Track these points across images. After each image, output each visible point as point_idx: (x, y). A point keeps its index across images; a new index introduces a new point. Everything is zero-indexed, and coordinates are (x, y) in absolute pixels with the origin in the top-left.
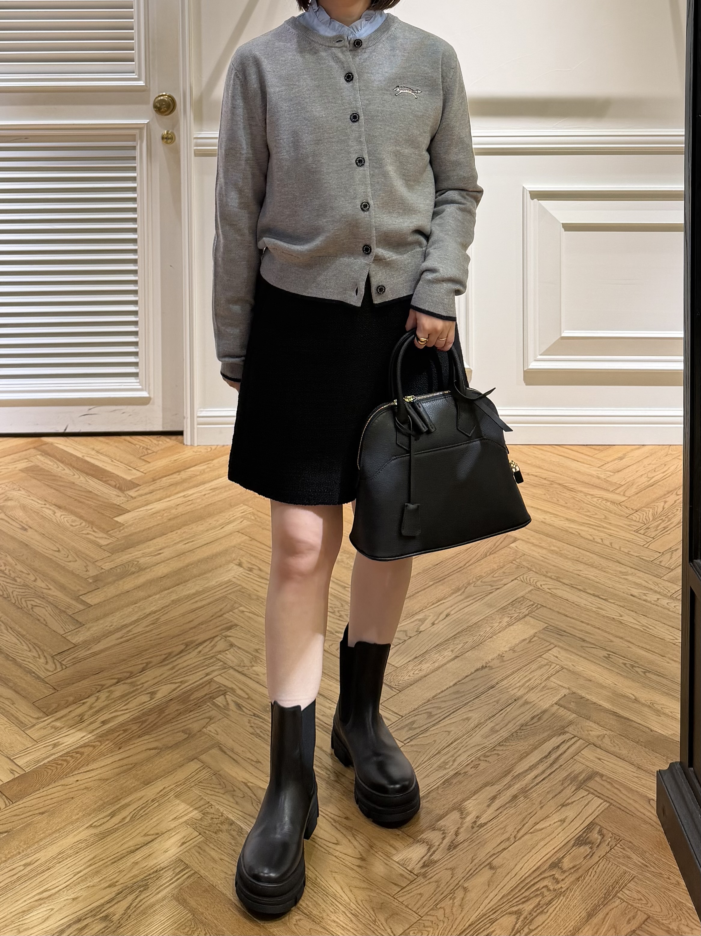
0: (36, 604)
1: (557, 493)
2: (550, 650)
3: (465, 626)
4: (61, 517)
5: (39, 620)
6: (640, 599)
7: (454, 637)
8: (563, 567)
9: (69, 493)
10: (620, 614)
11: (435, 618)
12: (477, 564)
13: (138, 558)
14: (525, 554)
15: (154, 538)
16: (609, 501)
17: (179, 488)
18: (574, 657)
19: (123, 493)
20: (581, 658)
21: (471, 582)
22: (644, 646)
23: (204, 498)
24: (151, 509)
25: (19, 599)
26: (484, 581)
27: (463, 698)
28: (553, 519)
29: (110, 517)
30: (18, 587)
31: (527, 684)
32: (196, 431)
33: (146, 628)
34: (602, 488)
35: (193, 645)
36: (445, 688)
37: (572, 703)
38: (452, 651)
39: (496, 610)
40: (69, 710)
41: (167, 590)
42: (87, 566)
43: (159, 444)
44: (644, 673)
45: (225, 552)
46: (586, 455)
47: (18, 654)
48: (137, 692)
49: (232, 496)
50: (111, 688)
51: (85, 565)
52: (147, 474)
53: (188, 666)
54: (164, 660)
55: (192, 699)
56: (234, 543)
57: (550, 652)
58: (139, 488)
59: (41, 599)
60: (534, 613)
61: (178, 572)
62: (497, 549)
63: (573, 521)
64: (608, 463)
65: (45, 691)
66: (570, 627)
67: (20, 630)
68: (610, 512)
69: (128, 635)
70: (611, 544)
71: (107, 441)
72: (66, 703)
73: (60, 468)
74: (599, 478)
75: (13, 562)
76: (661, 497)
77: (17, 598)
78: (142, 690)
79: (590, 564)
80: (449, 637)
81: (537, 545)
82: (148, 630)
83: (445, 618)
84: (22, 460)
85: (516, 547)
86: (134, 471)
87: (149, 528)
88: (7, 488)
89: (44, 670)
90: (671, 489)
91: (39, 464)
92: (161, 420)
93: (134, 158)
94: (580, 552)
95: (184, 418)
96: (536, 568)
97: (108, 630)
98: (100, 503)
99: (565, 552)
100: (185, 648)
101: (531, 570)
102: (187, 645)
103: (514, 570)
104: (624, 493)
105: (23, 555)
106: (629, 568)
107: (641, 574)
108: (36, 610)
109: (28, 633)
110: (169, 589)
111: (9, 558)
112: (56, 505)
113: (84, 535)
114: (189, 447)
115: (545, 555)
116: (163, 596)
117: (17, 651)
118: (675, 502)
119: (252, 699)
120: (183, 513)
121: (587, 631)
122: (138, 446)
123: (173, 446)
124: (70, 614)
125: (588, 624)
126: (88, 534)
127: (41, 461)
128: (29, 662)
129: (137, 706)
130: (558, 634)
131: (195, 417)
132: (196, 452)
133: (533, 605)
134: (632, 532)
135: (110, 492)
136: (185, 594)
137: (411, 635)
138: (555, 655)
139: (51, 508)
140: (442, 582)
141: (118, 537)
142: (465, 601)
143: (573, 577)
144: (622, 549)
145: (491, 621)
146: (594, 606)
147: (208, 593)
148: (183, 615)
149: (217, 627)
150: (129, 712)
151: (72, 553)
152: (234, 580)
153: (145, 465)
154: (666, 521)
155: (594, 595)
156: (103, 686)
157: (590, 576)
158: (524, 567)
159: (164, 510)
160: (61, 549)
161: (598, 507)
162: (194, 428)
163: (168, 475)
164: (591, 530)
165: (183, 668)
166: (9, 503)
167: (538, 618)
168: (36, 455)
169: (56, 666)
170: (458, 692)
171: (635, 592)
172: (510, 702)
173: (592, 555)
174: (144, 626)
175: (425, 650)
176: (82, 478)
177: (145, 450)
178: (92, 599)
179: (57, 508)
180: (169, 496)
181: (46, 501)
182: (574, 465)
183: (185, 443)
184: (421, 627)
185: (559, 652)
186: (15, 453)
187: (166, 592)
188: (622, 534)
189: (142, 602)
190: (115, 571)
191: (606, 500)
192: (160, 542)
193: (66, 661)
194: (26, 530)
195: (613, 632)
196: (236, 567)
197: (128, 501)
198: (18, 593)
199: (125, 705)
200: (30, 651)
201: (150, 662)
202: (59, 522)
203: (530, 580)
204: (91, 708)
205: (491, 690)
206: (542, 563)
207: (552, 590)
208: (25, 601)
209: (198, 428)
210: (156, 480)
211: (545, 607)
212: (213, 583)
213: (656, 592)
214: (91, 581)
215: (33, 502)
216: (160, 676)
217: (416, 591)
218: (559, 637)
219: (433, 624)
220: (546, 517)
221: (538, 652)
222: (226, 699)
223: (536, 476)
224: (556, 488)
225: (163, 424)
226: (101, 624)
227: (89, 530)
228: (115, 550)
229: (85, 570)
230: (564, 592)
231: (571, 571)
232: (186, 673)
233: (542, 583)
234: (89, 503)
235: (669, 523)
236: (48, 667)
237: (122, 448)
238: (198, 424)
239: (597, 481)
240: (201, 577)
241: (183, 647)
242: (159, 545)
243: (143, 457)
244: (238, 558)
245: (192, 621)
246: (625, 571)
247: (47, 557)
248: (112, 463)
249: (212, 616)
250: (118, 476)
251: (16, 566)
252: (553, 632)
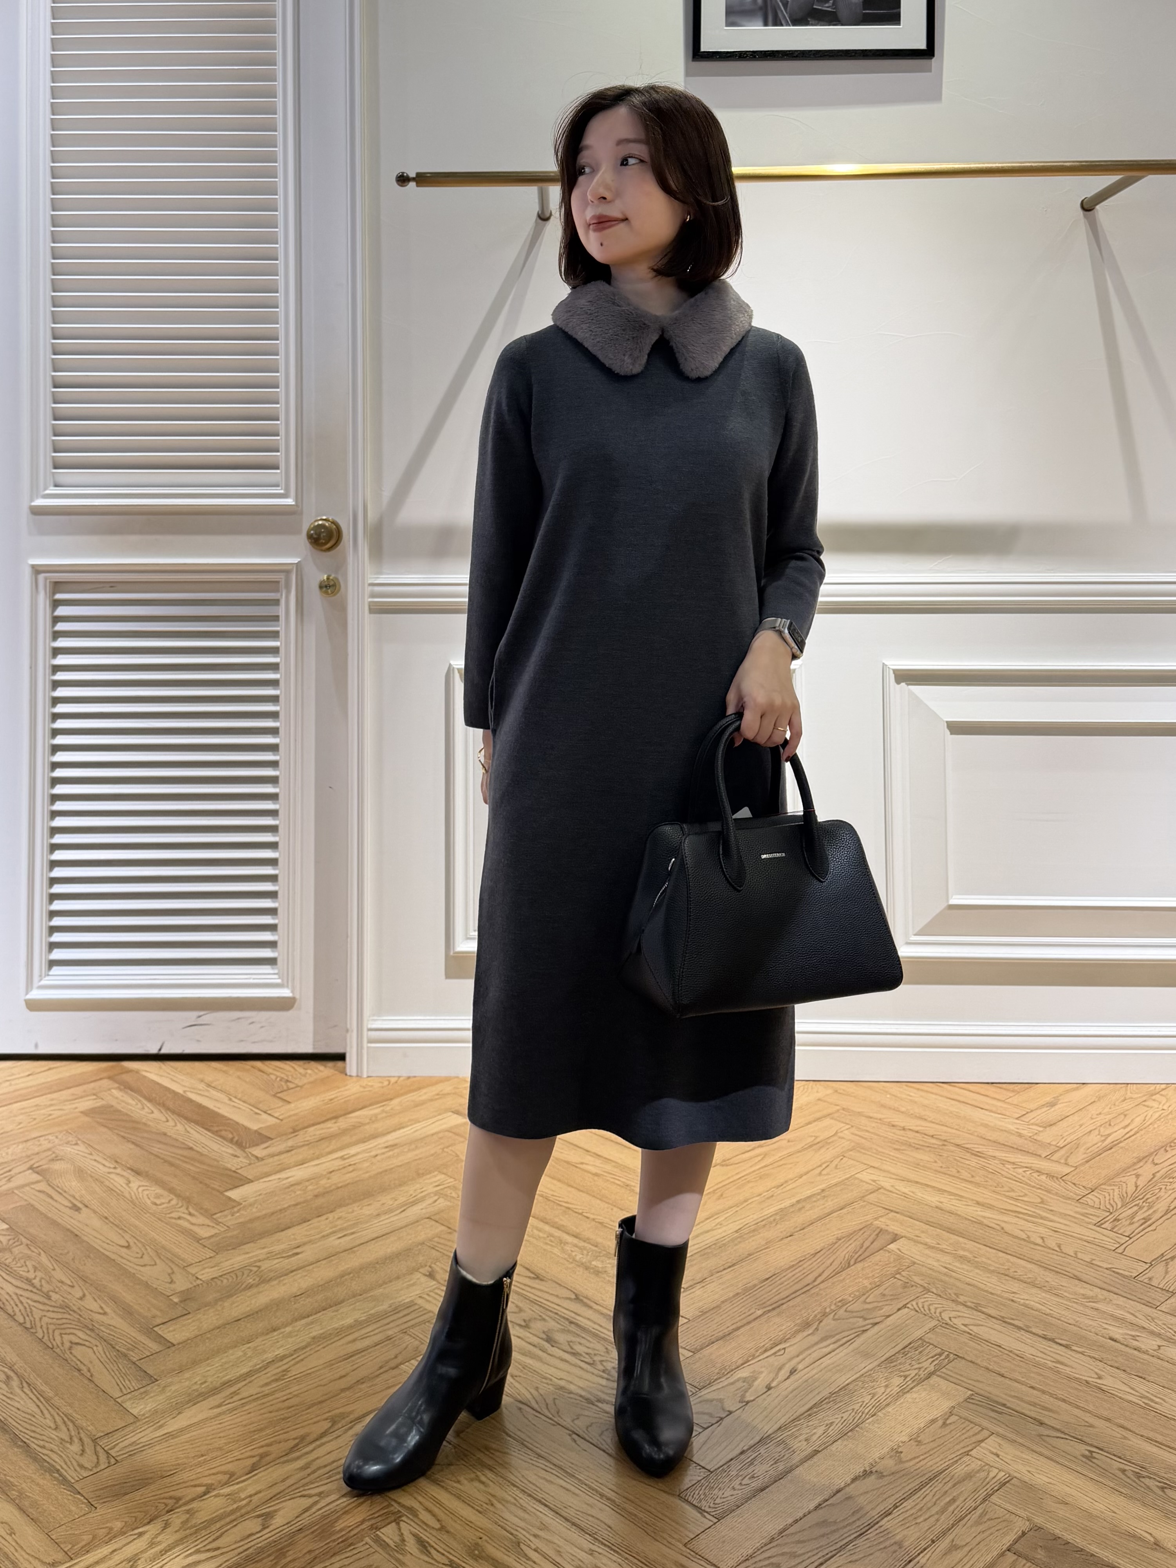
0: (77, 1340)
1: (955, 1159)
2: (982, 1441)
3: (825, 1393)
4: (138, 1188)
5: (79, 1370)
6: (1126, 1346)
7: (810, 1413)
8: (982, 1286)
9: (155, 1150)
10: (1096, 1374)
11: (772, 1376)
12: (835, 1279)
13: (260, 1261)
14: (914, 1263)
15: (289, 1228)
16: (1043, 1174)
17: (334, 1144)
18: (1027, 1456)
19: (244, 1151)
20: (1041, 1458)
21: (828, 1310)
22: (1151, 1435)
23: (374, 1160)
24: (287, 1178)
25: (51, 1331)
26: (849, 1309)
27: (836, 1535)
28: (954, 1202)
29: (218, 1191)
30: (51, 1309)
31: (951, 1509)
32: (365, 1052)
33: (263, 1389)
34: (1028, 1152)
35: (343, 1422)
36: (801, 1514)
37: (1039, 1550)
38: (806, 1440)
39: (876, 1363)
40: (110, 1550)
41: (305, 1318)
42: (173, 1273)
43: (306, 1073)
44: (1162, 1489)
45: (405, 1253)
46: (995, 1099)
47: (33, 1434)
48: (238, 1514)
49: (420, 1159)
50: (194, 1505)
51: (170, 1271)
52: (284, 1121)
53: (334, 1462)
54: (292, 1450)
55: (338, 1528)
56: (422, 1237)
57: (983, 1444)
58: (270, 1142)
59: (88, 1332)
60: (944, 1370)
61: (325, 1286)
62: (867, 1254)
63: (991, 1207)
64: (1032, 1111)
65: (73, 1508)
66: (1014, 1397)
67: (45, 1388)
68: (1049, 1191)
69: (231, 1401)
70: (1059, 1246)
71: (225, 1068)
72: (108, 1533)
73: (146, 1110)
74: (1020, 1135)
75: (50, 1265)
76: (1129, 1168)
77: (48, 1329)
78: (248, 1508)
79: (1029, 1280)
80: (798, 1414)
81: (933, 1248)
82: (267, 1392)
83: (788, 1378)
84: (87, 1096)
85: (899, 1249)
86: (264, 1116)
87: (281, 1210)
88: (57, 1141)
89: (78, 1468)
90: (1142, 1155)
91: (114, 1103)
92: (311, 1035)
93: (276, 618)
94: (1008, 1261)
95: (347, 1031)
96: (937, 1288)
97: (197, 1390)
98: (205, 1167)
99: (984, 1260)
100: (330, 1427)
101: (929, 1292)
102: (334, 1421)
103: (901, 1290)
104: (1066, 1160)
105: (68, 1253)
106: (1099, 1290)
107: (1121, 1301)
108: (78, 1351)
109: (57, 1395)
110: (308, 1316)
111: (44, 1258)
112: (132, 1170)
113: (173, 1221)
114: (354, 1079)
115: (950, 1264)
116: (297, 1329)
117: (33, 1428)
118: (1154, 1175)
119: (448, 1532)
120: (340, 1185)
121: (1047, 1405)
122: (273, 1077)
123: (328, 1077)
124: (135, 1359)
125: (1043, 1392)
126: (179, 1218)
127: (117, 1098)
128: (52, 1451)
129: (236, 1542)
130: (993, 1411)
131: (365, 1030)
132: (364, 1087)
133: (940, 1355)
134: (1090, 1226)
135: (224, 1149)
136: (336, 1325)
137: (732, 1409)
138: (995, 1451)
139: (125, 1174)
140: (778, 1310)
141: (229, 1224)
142: (821, 1345)
143: (1004, 1305)
144: (1080, 1255)
145: (872, 1384)
146: (1049, 1358)
147: (375, 1326)
148: (330, 1364)
149: (389, 1388)
150: (222, 1554)
151: (149, 1250)
152: (420, 1302)
153: (282, 1106)
154: (1145, 1209)
155: (1044, 1337)
156: (178, 1499)
157: (1032, 1303)
158: (916, 1285)
159: (308, 1181)
160: (132, 1244)
161: (1027, 1184)
162: (362, 1048)
163: (319, 1123)
164: (1022, 1222)
165: (325, 1466)
166: (57, 1166)
167: (951, 1379)
168: (109, 1090)
169: (98, 1459)
170: (824, 1523)
171: (1117, 1332)
172: (923, 1544)
173: (1030, 1266)
174: (262, 1383)
175: (757, 1439)
176: (180, 1127)
177: (283, 1083)
178: (175, 1333)
179: (133, 1173)
180: (318, 1158)
181: (116, 1162)
182: (977, 1115)
183: (348, 1074)
184: (747, 1394)
185: (1000, 1445)
186: (77, 1086)
187: (303, 1322)
188: (1078, 1229)
189: (257, 1340)
190: (219, 1283)
191: (1038, 1171)
192: (298, 1233)
193: (117, 1449)
194: (78, 1209)
195: (1091, 1408)
196: (424, 1279)
197: (250, 1164)
198: (50, 1321)
199: (214, 1540)
200: (56, 1429)
201: (266, 1454)
202: (134, 1197)
203: (929, 1310)
204: (152, 1544)
205: (886, 1519)
206: (947, 1279)
207: (971, 1327)
208: (61, 1334)
209: (368, 1048)
210: (298, 1131)
211: (963, 1358)
212: (384, 1307)
213: (1152, 1333)
214: (176, 1300)
215: (95, 1164)
216: (283, 1481)
217: (734, 1327)
218: (993, 1414)
219: (769, 1388)
220: (942, 1200)
221: (962, 1445)
222: (400, 1529)
223: (917, 1132)
224: (952, 1152)
225: (314, 1041)
226: (187, 1379)
227: (182, 1212)
228: (222, 1246)
229: (170, 1281)
230: (993, 1332)
231: (999, 1293)
232: (330, 1477)
233: (953, 1314)
234: (188, 1166)
235: (1151, 1211)
236: (84, 1461)
237: (248, 1080)
238: (370, 1041)
239: (1019, 1141)
240: (365, 1296)
241: (326, 1425)
242: (295, 1239)
243: (281, 1093)
244: (429, 1264)
245: (344, 1376)
246: (1091, 1294)
247: (107, 1257)
248: (228, 1102)
249: (381, 1368)
250: (237, 1123)
251: (53, 1272)
252: (981, 1406)
